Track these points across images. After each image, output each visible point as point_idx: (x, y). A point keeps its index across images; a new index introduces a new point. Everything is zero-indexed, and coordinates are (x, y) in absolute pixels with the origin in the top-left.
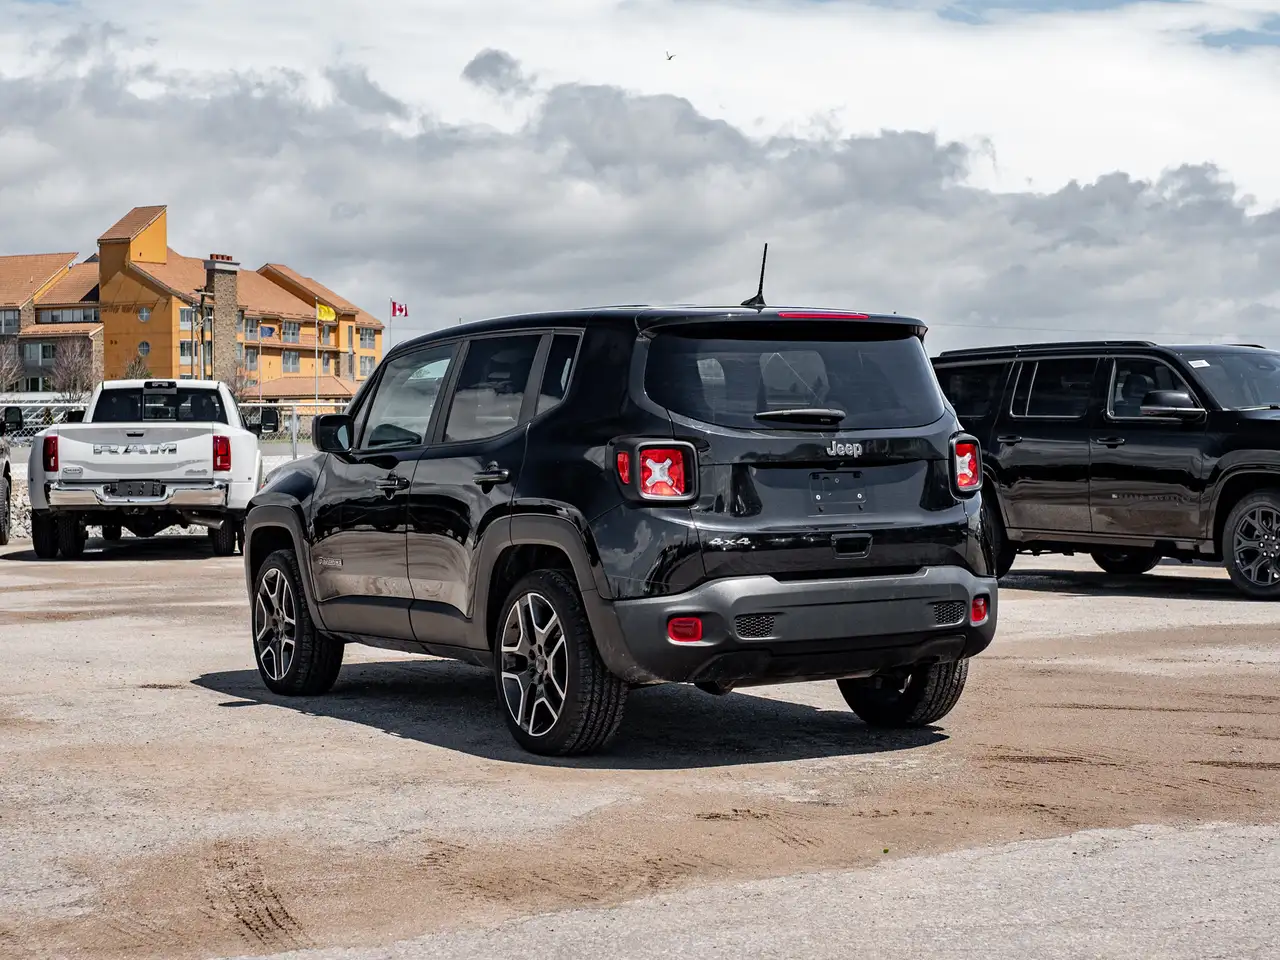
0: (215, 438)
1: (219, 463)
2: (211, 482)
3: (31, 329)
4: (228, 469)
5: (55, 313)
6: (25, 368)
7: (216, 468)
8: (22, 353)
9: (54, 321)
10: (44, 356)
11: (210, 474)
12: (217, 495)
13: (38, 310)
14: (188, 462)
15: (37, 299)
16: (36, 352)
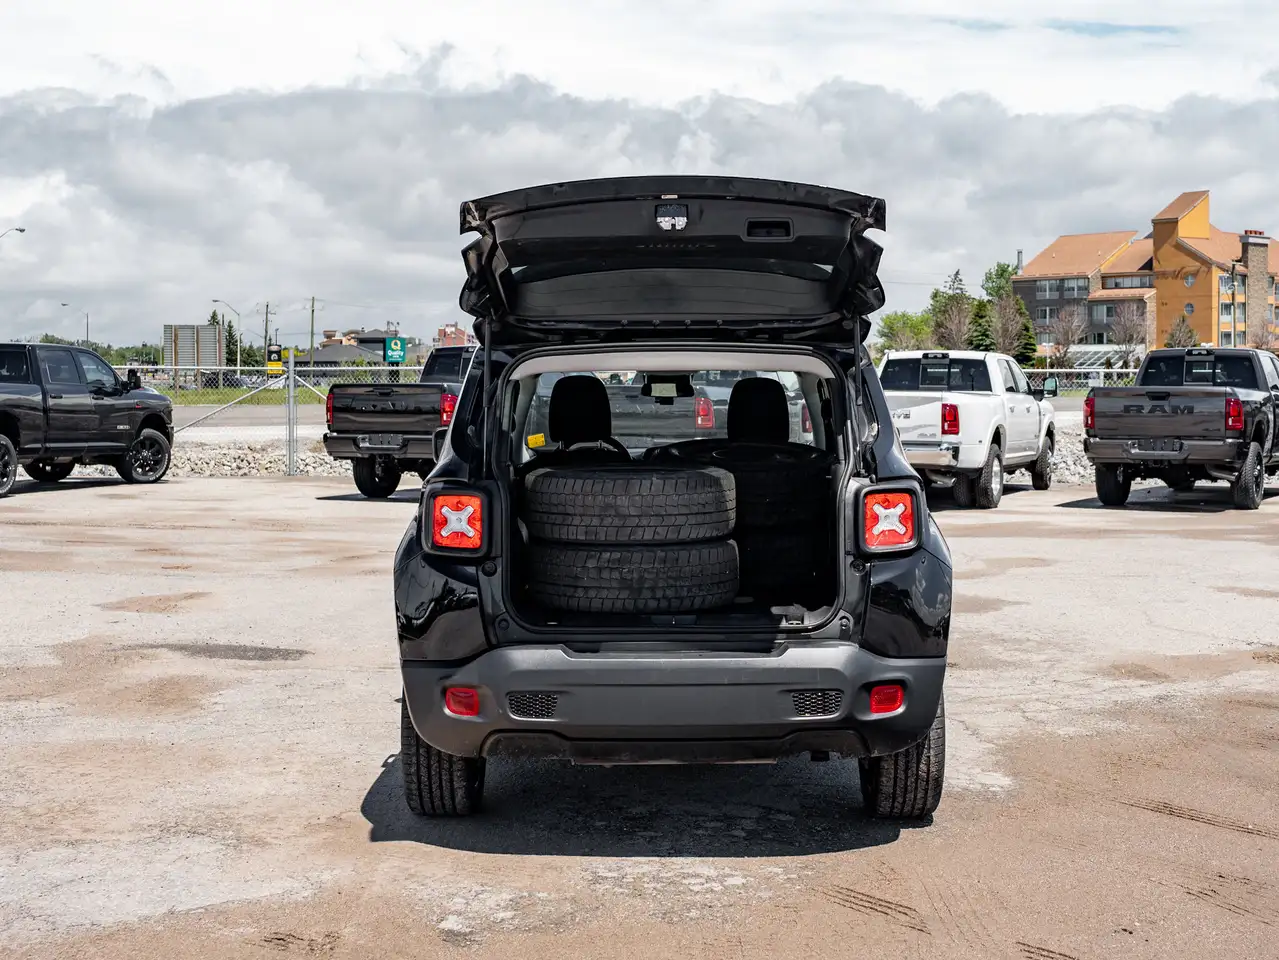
0: (944, 406)
1: (946, 427)
2: (939, 444)
3: (1098, 293)
4: (957, 433)
5: (1119, 280)
6: (1092, 324)
7: (944, 432)
8: (1090, 314)
9: (1117, 286)
10: (1108, 316)
11: (939, 437)
12: (945, 456)
13: (1104, 278)
14: (920, 426)
15: (1104, 269)
16: (1101, 313)
